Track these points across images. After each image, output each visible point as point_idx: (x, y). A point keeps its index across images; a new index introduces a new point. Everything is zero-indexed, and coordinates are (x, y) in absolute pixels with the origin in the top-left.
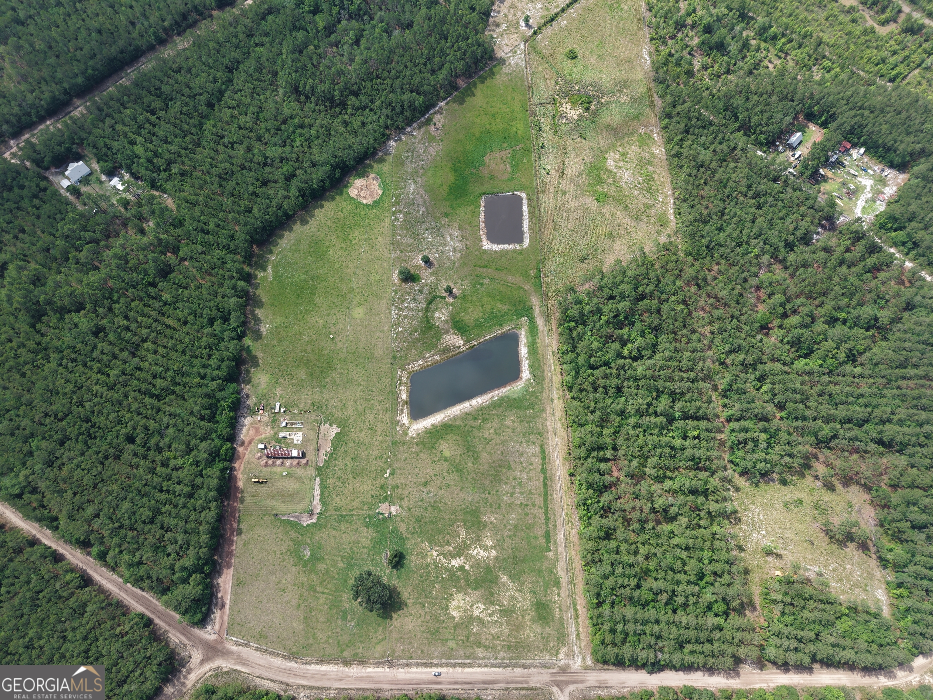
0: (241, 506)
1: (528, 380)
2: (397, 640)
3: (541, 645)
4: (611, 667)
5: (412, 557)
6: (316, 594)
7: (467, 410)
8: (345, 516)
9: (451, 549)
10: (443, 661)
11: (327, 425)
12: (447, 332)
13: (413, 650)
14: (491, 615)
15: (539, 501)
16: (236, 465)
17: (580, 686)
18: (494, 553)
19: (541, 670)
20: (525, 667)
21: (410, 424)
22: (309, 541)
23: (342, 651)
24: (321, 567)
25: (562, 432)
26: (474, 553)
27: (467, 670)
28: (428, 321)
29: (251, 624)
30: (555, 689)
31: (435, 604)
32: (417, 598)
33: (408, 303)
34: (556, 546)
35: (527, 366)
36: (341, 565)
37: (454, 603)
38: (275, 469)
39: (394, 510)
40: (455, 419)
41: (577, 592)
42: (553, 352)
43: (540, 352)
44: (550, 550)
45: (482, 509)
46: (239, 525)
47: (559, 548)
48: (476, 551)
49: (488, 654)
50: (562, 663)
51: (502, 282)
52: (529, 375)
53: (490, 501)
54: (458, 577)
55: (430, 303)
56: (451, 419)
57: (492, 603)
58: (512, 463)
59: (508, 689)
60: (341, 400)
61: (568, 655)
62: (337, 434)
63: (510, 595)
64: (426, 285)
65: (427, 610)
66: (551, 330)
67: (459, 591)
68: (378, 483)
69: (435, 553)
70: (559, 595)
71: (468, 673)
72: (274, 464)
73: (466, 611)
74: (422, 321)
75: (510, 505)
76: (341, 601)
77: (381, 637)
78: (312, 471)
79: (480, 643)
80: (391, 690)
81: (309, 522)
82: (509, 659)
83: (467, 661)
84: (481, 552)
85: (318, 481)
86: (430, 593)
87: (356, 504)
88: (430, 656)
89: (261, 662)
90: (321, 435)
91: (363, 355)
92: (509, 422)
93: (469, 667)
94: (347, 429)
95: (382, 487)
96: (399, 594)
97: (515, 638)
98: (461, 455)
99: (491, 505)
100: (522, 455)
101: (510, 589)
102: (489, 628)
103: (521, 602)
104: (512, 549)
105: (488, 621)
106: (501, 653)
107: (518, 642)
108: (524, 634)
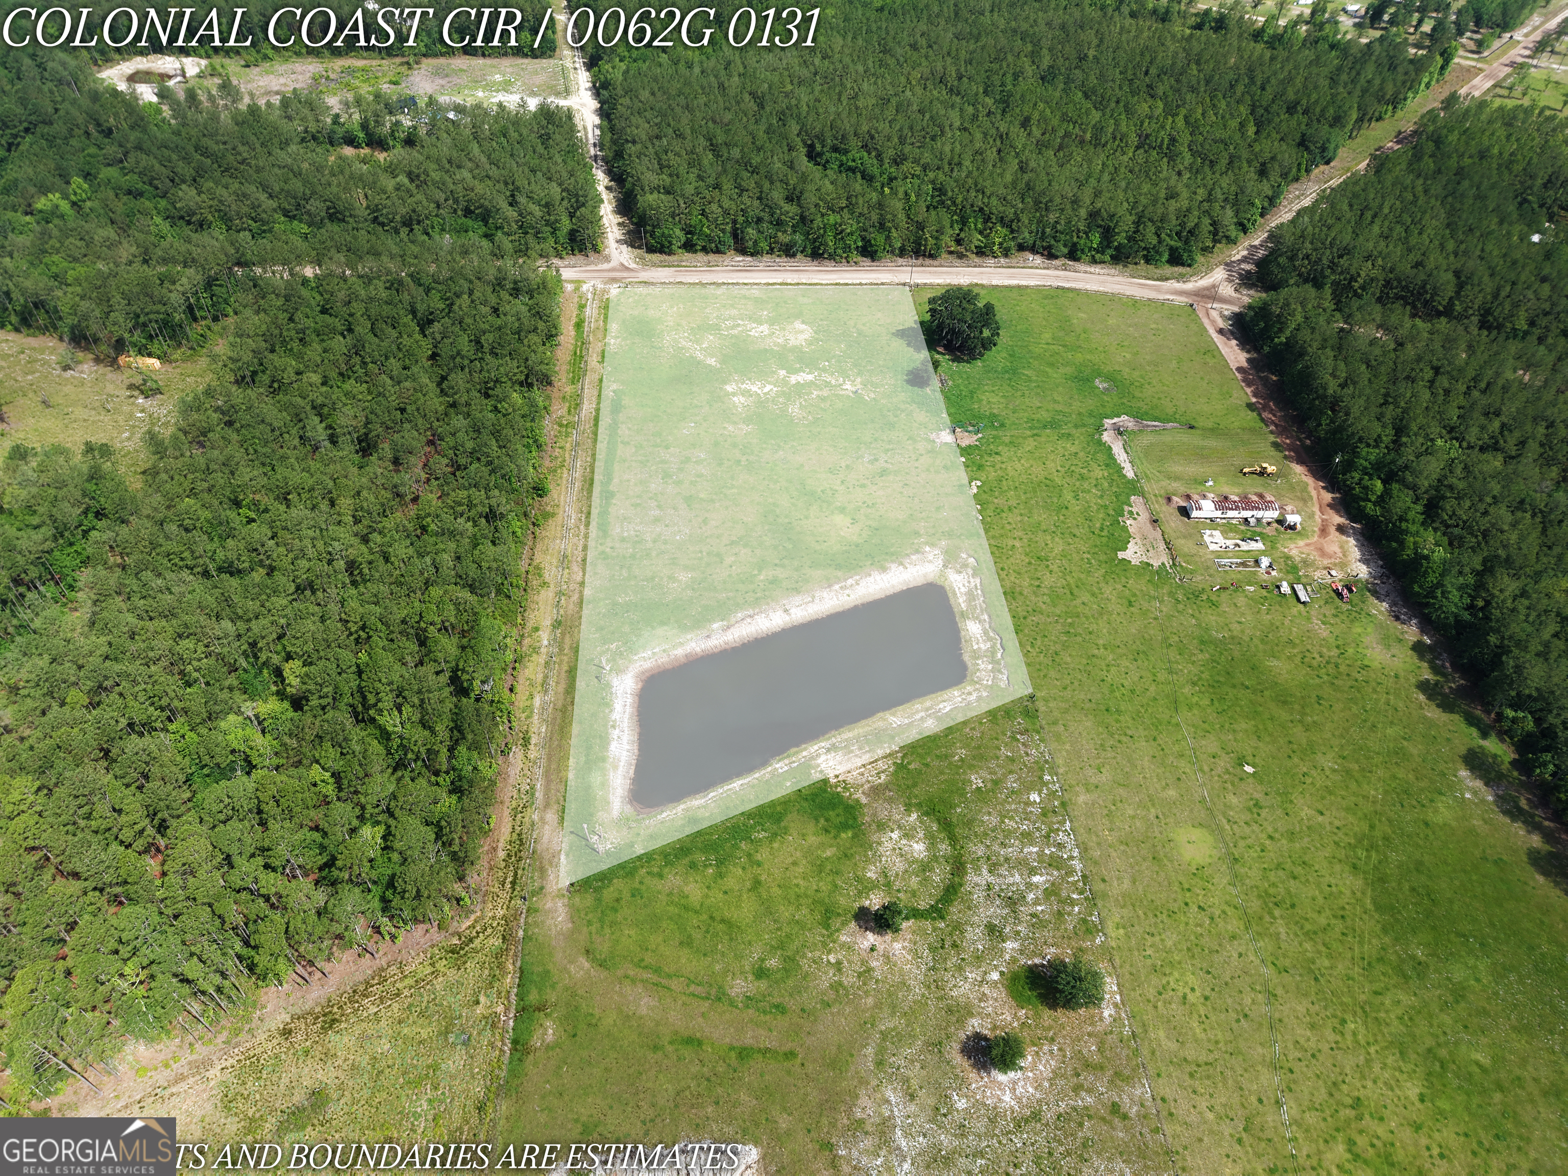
1: (619, 671)
2: (900, 304)
3: (649, 300)
5: (892, 381)
6: (1060, 343)
7: (797, 600)
9: (815, 392)
11: (1156, 564)
12: (876, 791)
13: (871, 296)
14: (737, 326)
16: (1328, 497)
17: (591, 268)
18: (730, 388)
19: (653, 280)
21: (942, 574)
25: (547, 561)
26: (769, 388)
28: (946, 825)
29: (1158, 315)
30: (633, 266)
33: (1030, 886)
35: (618, 706)
36: (1029, 372)
38: (1237, 491)
40: (828, 584)
41: (571, 346)
42: (526, 742)
45: (754, 441)
47: (595, 393)
48: (766, 390)
49: (742, 293)
51: (674, 984)
52: (615, 682)
53: (736, 451)
55: (951, 892)
56: (838, 581)
58: (683, 506)
59: (708, 266)
60: (1144, 613)
61: (605, 292)
62: (1125, 549)
63: (700, 344)
64: (978, 958)
65: (853, 330)
66: (515, 812)
67: (797, 347)
68: (993, 473)
71: (777, 278)
74: (969, 823)
75: (693, 446)
78: (1151, 488)
79: (757, 301)
80: (898, 266)
84: (754, 388)
85: (1129, 474)
86: (850, 346)
88: (842, 291)
91: (1126, 719)
93: (774, 283)
94: (1103, 557)
95: (981, 468)
97: (694, 305)
98: (807, 518)
99: (734, 445)
100: (657, 520)
101: (701, 351)
102: (741, 314)
103: (681, 338)
104: (692, 393)
105: (742, 320)
106: (719, 292)
107: (689, 302)
108: (678, 309)
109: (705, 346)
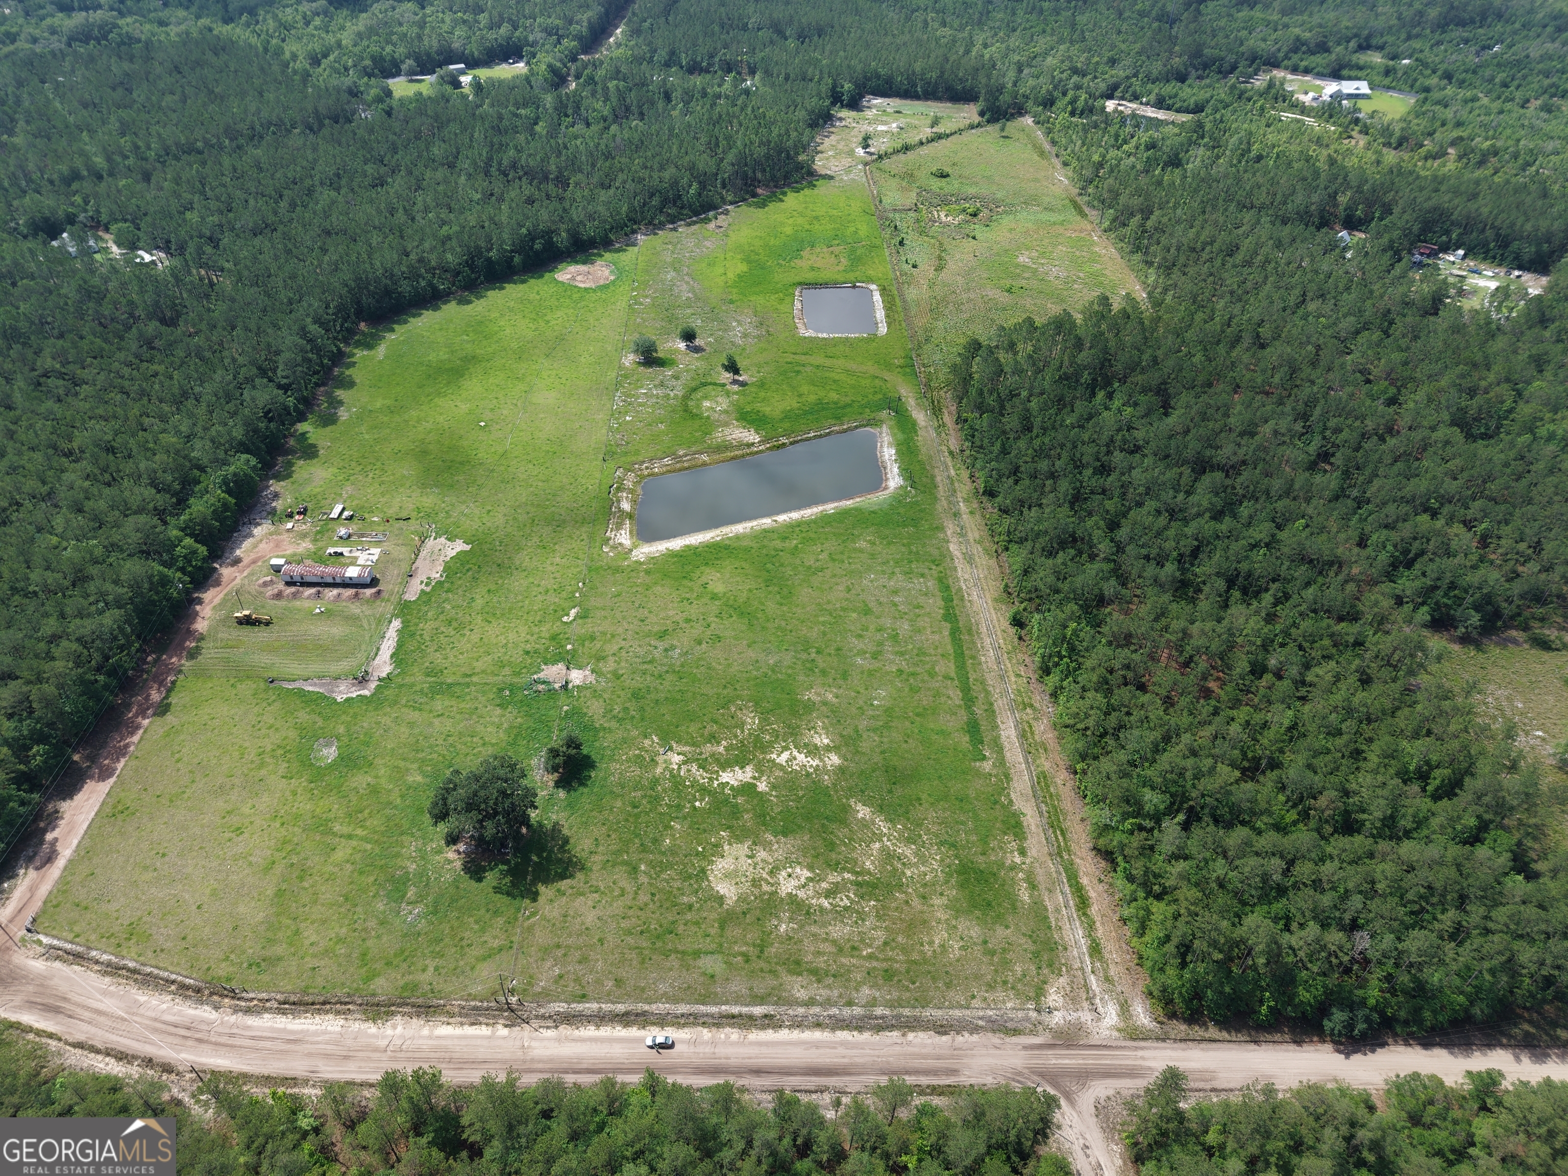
0: (187, 664)
1: (900, 488)
2: (546, 952)
3: (987, 971)
4: (1213, 1032)
5: (614, 766)
6: (328, 839)
7: (765, 528)
8: (450, 686)
9: (721, 749)
10: (683, 1008)
11: (443, 540)
12: (727, 424)
13: (590, 978)
14: (828, 894)
15: (948, 667)
16: (206, 596)
17: (1124, 1085)
18: (834, 760)
19: (995, 1039)
20: (942, 1029)
21: (635, 546)
22: (341, 729)
23: (368, 979)
24: (360, 780)
25: (985, 563)
26: (782, 759)
27: (755, 1035)
28: (687, 411)
29: (114, 906)
31: (670, 866)
32: (618, 852)
33: (649, 389)
34: (998, 748)
35: (896, 470)
37: (721, 865)
38: (297, 603)
39: (577, 677)
40: (738, 537)
41: (1073, 847)
42: (951, 453)
43: (923, 450)
44: (984, 758)
45: (802, 678)
46: (166, 698)
47: (1008, 755)
48: (785, 756)
49: (825, 993)
50: (1057, 1019)
51: (840, 371)
52: (901, 482)
53: (821, 665)
54: (736, 805)
55: (693, 390)
56: (729, 540)
57: (835, 866)
58: (872, 605)
59: (894, 1089)
60: (482, 506)
61: (1072, 999)
62: (461, 553)
63: (883, 849)
64: (687, 371)
65: (643, 879)
66: (943, 425)
67: (738, 837)
68: (545, 630)
69: (676, 759)
70: (1023, 852)
71: (760, 1044)
72: (295, 595)
73: (756, 883)
74: (674, 411)
75: (871, 673)
76: (398, 855)
77: (496, 943)
78: (385, 608)
79: (798, 963)
81: (354, 695)
82: (890, 1005)
83: (758, 1010)
84: (801, 757)
85: (396, 624)
86: (655, 841)
87: (479, 665)
88: (640, 994)
89: (109, 1005)
90: (423, 554)
91: (545, 448)
92: (862, 545)
93: (763, 1027)
94: (486, 546)
95: (553, 638)
96: (566, 841)
97: (904, 950)
98: (750, 590)
99: (824, 673)
100: (895, 592)
101: (882, 835)
102: (824, 925)
103: (915, 865)
104: (883, 752)
105: (822, 909)
106: (866, 991)
107: (915, 962)
108: (931, 943)
109: (877, 845)
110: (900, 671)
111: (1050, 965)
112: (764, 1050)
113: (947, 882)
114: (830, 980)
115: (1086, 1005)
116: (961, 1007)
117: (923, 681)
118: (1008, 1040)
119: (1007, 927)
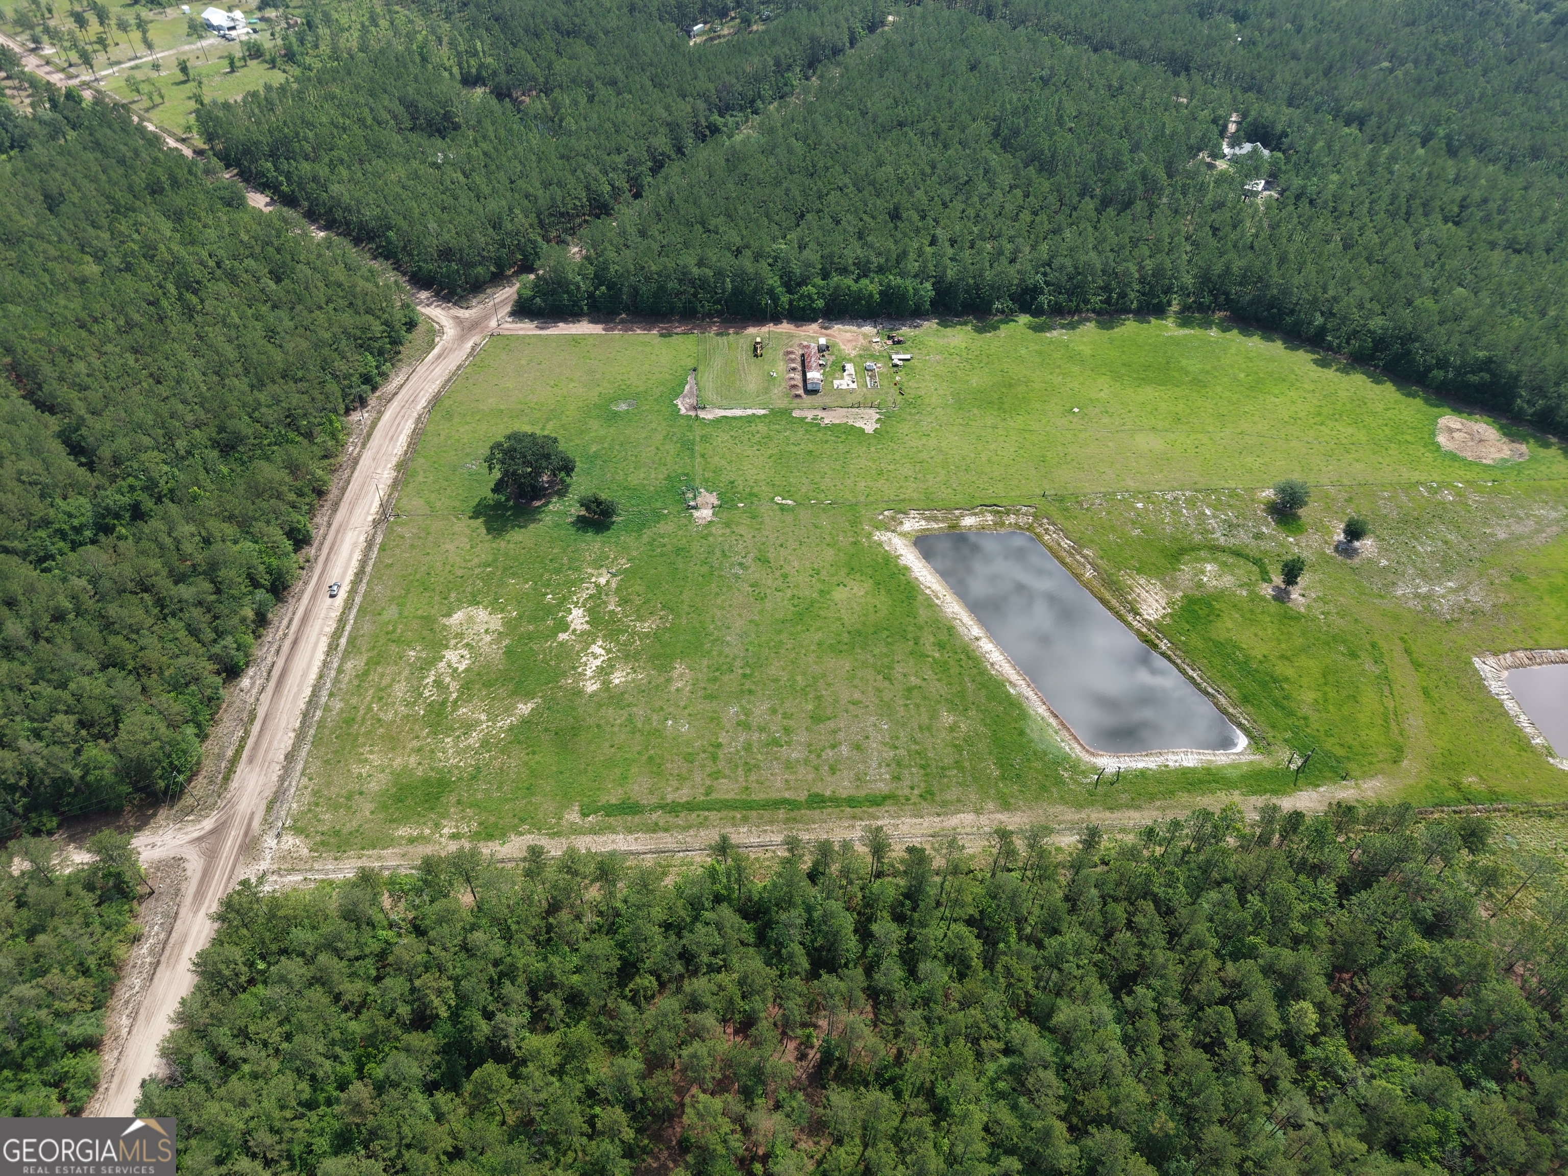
0: (711, 334)
1: (1094, 768)
7: (961, 630)
8: (690, 449)
9: (611, 608)
10: (358, 600)
11: (877, 417)
12: (1169, 586)
14: (438, 683)
15: (727, 789)
16: (787, 325)
17: (190, 889)
18: (591, 687)
19: (269, 793)
20: (290, 757)
21: (904, 534)
22: (644, 408)
23: (427, 457)
24: (594, 424)
26: (596, 649)
27: (324, 642)
28: (1182, 551)
30: (208, 824)
31: (488, 584)
33: (1215, 516)
34: (597, 830)
35: (1141, 766)
36: (594, 448)
38: (782, 363)
39: (704, 514)
40: (933, 608)
44: (584, 815)
45: (705, 662)
47: (587, 838)
48: (600, 652)
50: (270, 841)
51: (1390, 704)
52: (1109, 769)
53: (725, 678)
54: (543, 619)
55: (1238, 554)
57: (465, 686)
58: (831, 725)
59: (252, 719)
60: (935, 430)
61: (284, 857)
62: (861, 428)
63: (478, 722)
67: (507, 623)
69: (602, 581)
70: (454, 836)
71: (316, 643)
72: (790, 361)
74: (1177, 540)
75: (715, 719)
77: (438, 505)
78: (782, 403)
80: (329, 525)
81: (680, 407)
82: (321, 722)
83: (343, 641)
84: (598, 662)
85: (763, 412)
86: (514, 575)
87: (715, 462)
89: (438, 372)
90: (855, 410)
91: (1049, 454)
92: (947, 718)
93: (330, 644)
94: (874, 441)
96: (523, 527)
97: (368, 733)
98: (840, 619)
100: (858, 748)
101: (495, 722)
102: (408, 679)
103: (456, 745)
104: (599, 726)
105: (423, 678)
106: (338, 705)
107: (356, 739)
108: (371, 752)
109: (483, 717)
110: (719, 746)
111: (323, 843)
112: (311, 645)
113: (432, 769)
114: (356, 682)
115: (275, 867)
116: (304, 769)
117: (703, 766)
118: (265, 802)
119: (372, 813)
